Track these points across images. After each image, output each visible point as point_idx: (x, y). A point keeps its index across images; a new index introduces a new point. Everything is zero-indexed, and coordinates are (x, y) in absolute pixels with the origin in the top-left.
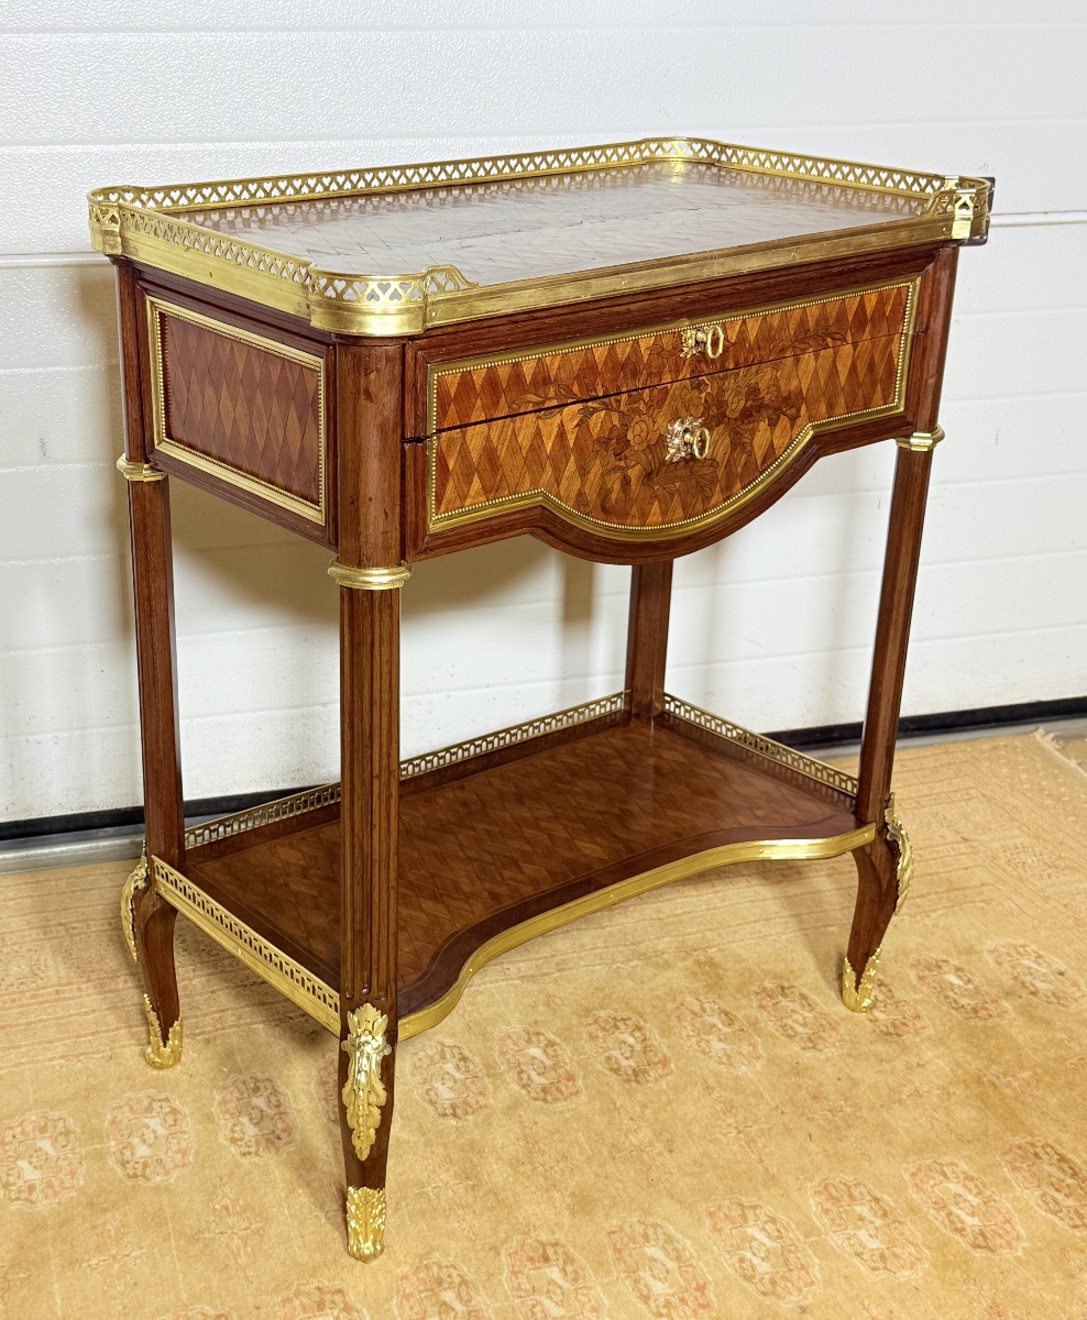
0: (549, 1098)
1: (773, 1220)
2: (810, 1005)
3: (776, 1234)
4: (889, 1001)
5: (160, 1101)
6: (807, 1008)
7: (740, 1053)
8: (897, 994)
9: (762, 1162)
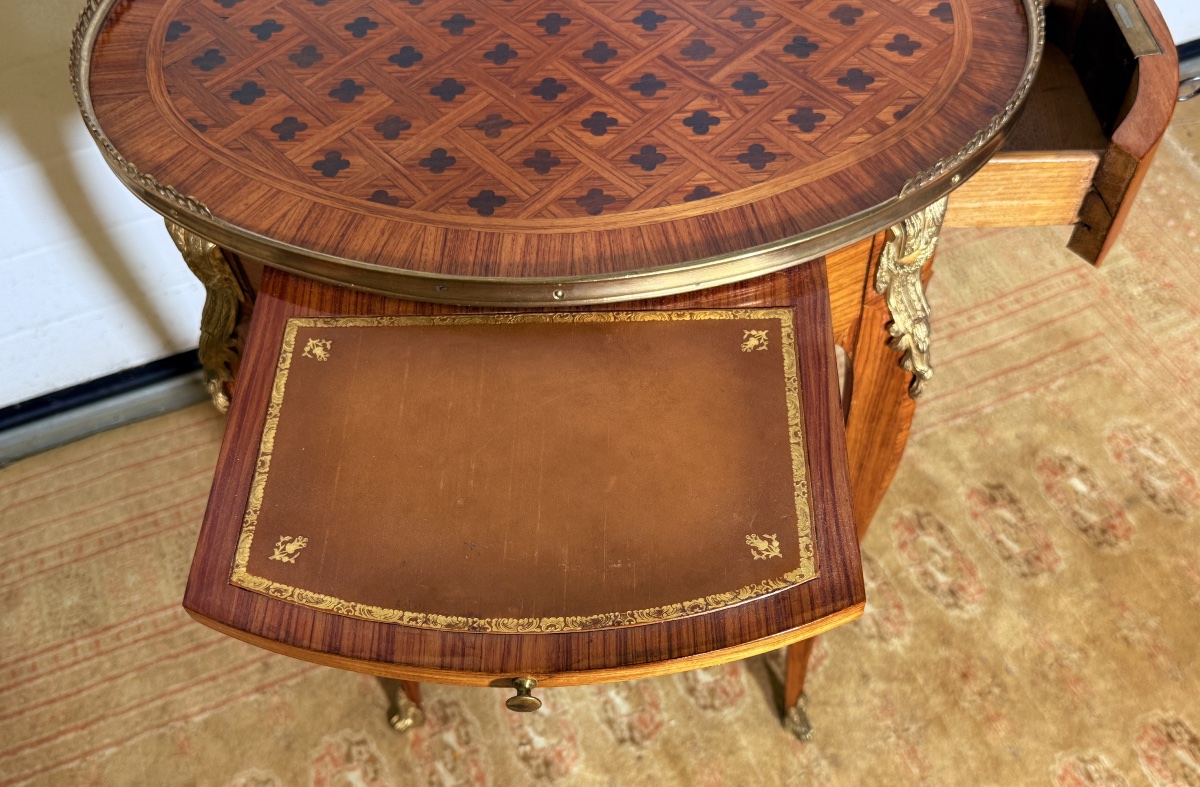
0: (717, 703)
2: (946, 539)
4: (1022, 525)
5: (359, 743)
7: (887, 619)
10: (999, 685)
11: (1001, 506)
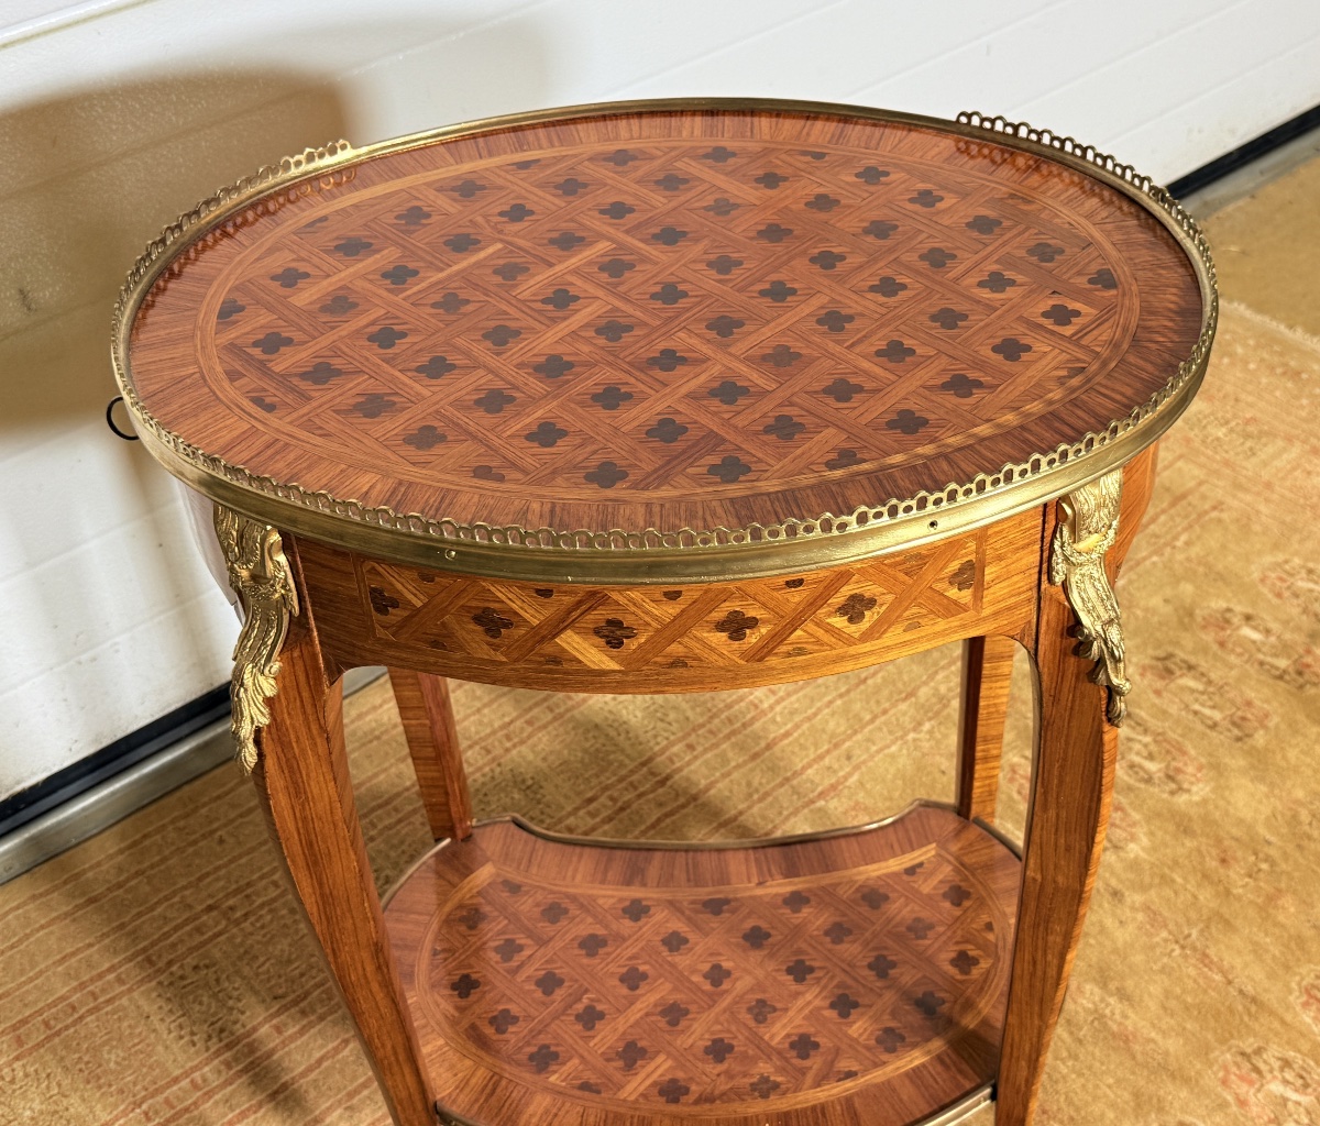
1: (1286, 1064)
2: (1139, 724)
3: (1300, 1082)
4: (1211, 689)
6: (1140, 729)
8: (1213, 676)
9: (1230, 982)
10: (1266, 861)
11: (1181, 676)
